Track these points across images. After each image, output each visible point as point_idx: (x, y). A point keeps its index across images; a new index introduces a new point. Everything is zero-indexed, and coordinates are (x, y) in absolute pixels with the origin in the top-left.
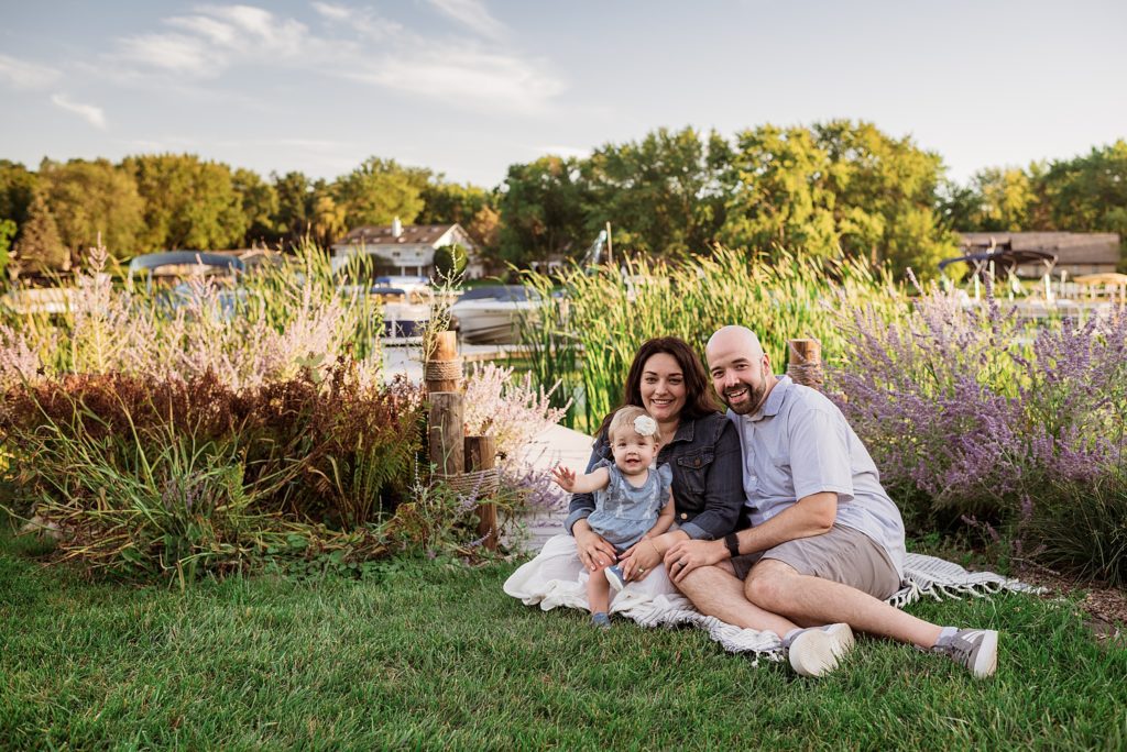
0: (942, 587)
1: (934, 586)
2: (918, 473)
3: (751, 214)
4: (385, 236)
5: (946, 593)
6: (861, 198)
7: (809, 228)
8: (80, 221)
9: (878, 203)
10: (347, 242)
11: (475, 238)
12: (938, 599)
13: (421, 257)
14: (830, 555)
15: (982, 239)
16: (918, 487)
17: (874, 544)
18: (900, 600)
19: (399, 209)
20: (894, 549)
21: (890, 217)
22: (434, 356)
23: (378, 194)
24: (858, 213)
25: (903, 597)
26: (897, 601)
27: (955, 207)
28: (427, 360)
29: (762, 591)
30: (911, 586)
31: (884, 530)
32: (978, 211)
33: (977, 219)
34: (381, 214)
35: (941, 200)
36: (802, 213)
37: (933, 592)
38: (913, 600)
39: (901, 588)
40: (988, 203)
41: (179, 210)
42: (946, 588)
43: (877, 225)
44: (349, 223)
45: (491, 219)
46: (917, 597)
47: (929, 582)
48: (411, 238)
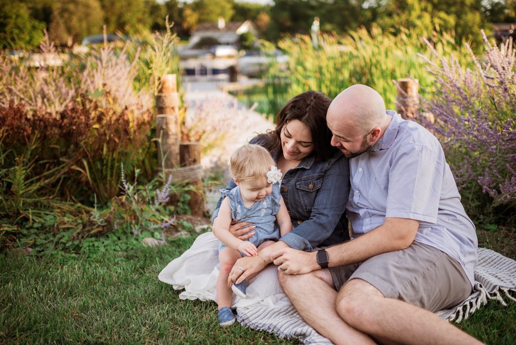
0: (506, 290)
1: (501, 291)
2: (485, 181)
3: (390, 15)
4: (215, 27)
5: (509, 296)
6: (444, 7)
7: (418, 22)
8: (75, 22)
9: (453, 9)
10: (198, 30)
11: (258, 27)
12: (504, 303)
13: (231, 37)
14: (414, 275)
15: (505, 27)
16: (484, 191)
17: (451, 260)
18: (471, 304)
19: (222, 14)
20: (468, 262)
21: (459, 15)
22: (160, 91)
23: (212, 8)
24: (443, 15)
25: (474, 301)
26: (468, 307)
27: (492, 11)
28: (156, 94)
29: (349, 311)
30: (480, 291)
31: (461, 247)
32: (503, 13)
33: (502, 17)
34: (213, 17)
35: (485, 8)
36: (415, 14)
37: (499, 297)
38: (482, 304)
39: (472, 293)
40: (508, 8)
41: (120, 16)
42: (510, 291)
43: (452, 20)
44: (200, 21)
45: (265, 18)
46: (485, 302)
47: (495, 287)
48: (228, 28)
